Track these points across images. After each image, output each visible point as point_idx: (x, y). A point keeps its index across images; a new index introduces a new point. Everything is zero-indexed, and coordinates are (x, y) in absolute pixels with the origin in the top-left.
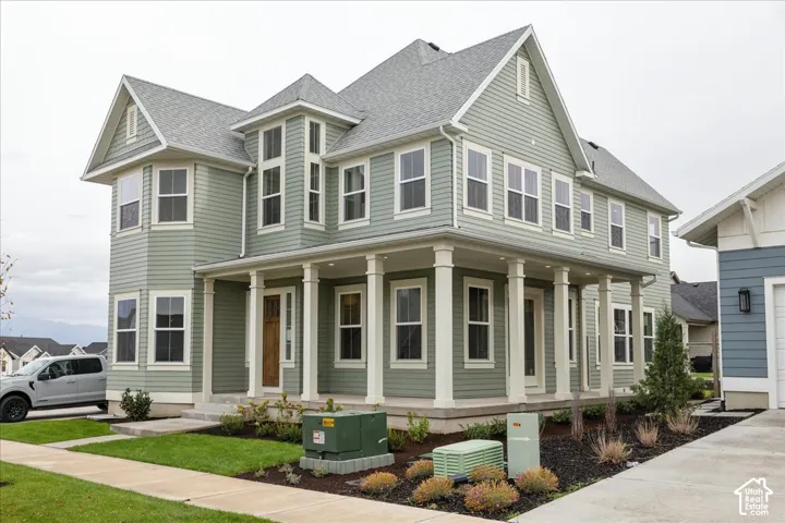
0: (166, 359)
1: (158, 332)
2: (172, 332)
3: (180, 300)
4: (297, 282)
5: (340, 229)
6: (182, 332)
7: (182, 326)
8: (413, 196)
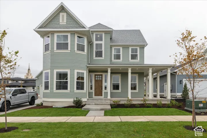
0: (79, 89)
1: (77, 82)
2: (81, 82)
3: (83, 73)
4: (107, 72)
5: (113, 61)
6: (84, 82)
7: (84, 80)
8: (134, 57)
